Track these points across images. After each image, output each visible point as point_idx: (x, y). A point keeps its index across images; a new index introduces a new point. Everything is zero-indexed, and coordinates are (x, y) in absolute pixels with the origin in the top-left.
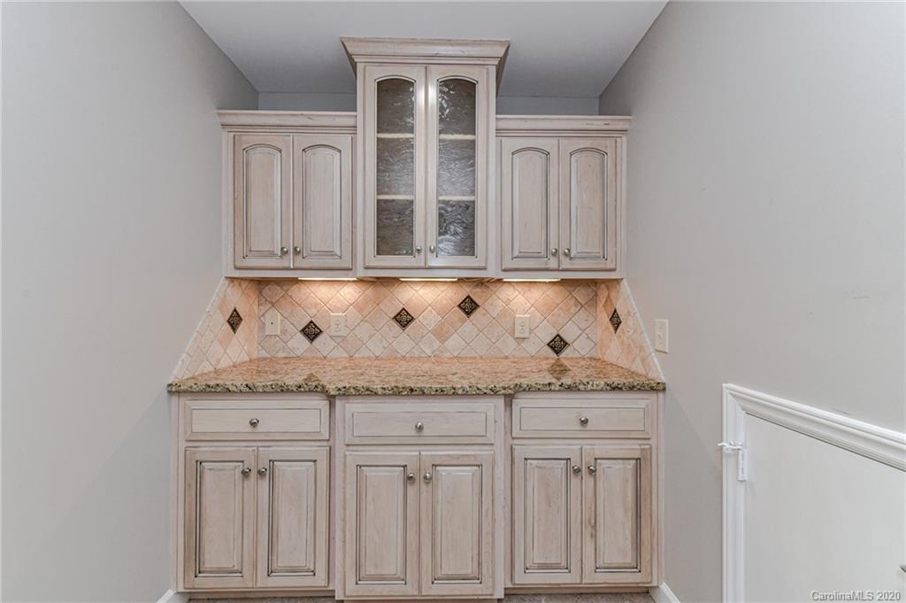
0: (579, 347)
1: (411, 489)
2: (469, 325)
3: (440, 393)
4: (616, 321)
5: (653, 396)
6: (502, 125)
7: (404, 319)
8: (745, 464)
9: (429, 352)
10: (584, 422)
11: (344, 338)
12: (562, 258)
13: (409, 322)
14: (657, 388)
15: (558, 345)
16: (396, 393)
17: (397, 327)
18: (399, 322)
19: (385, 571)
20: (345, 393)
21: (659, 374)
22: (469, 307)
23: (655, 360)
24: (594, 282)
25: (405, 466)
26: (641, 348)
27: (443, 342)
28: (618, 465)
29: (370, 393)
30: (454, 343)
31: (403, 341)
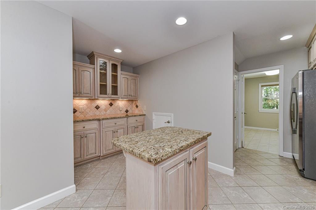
0: (130, 112)
1: (114, 134)
2: (111, 108)
3: (119, 118)
4: (137, 106)
5: (144, 116)
6: (122, 73)
7: (97, 107)
8: (155, 120)
9: (103, 114)
10: (137, 121)
11: (83, 112)
12: (130, 96)
13: (99, 108)
14: (145, 115)
15: (127, 111)
16: (112, 118)
17: (96, 109)
18: (96, 108)
19: (110, 148)
20: (103, 119)
21: (144, 113)
22: (111, 105)
23: (144, 112)
24: (133, 100)
25: (113, 131)
26: (142, 110)
27: (106, 112)
28: (140, 126)
29: (107, 119)
30: (108, 112)
31: (97, 112)
